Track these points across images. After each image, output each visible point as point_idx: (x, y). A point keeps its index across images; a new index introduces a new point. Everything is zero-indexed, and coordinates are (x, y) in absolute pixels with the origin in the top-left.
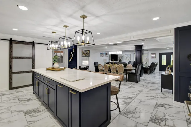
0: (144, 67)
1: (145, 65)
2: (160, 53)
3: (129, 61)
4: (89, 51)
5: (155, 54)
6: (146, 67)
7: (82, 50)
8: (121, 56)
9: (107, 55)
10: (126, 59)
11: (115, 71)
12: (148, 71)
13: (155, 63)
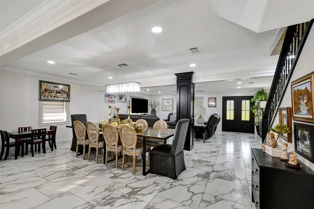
0: (196, 124)
1: (198, 120)
2: (223, 97)
3: (169, 113)
4: (69, 86)
5: (215, 98)
6: (200, 125)
7: (41, 82)
8: (155, 103)
9: (123, 100)
10: (164, 109)
11: (116, 143)
12: (204, 135)
13: (216, 116)
